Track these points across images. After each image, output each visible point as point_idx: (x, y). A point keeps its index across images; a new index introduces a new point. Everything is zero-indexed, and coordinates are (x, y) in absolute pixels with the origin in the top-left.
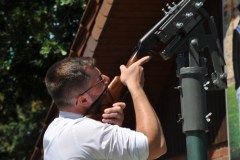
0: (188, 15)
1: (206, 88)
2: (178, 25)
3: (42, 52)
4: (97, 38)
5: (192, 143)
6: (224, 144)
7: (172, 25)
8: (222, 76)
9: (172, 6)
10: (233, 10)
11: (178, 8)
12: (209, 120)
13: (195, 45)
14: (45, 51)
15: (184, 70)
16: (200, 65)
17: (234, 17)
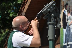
0: (51, 7)
1: (55, 28)
2: (49, 10)
3: (10, 16)
4: (25, 12)
5: (51, 43)
6: (59, 43)
7: (47, 10)
8: (60, 25)
9: (47, 5)
10: (63, 6)
11: (49, 5)
12: (56, 37)
13: (53, 16)
14: (11, 15)
15: (49, 23)
16: (54, 21)
17: (63, 8)
